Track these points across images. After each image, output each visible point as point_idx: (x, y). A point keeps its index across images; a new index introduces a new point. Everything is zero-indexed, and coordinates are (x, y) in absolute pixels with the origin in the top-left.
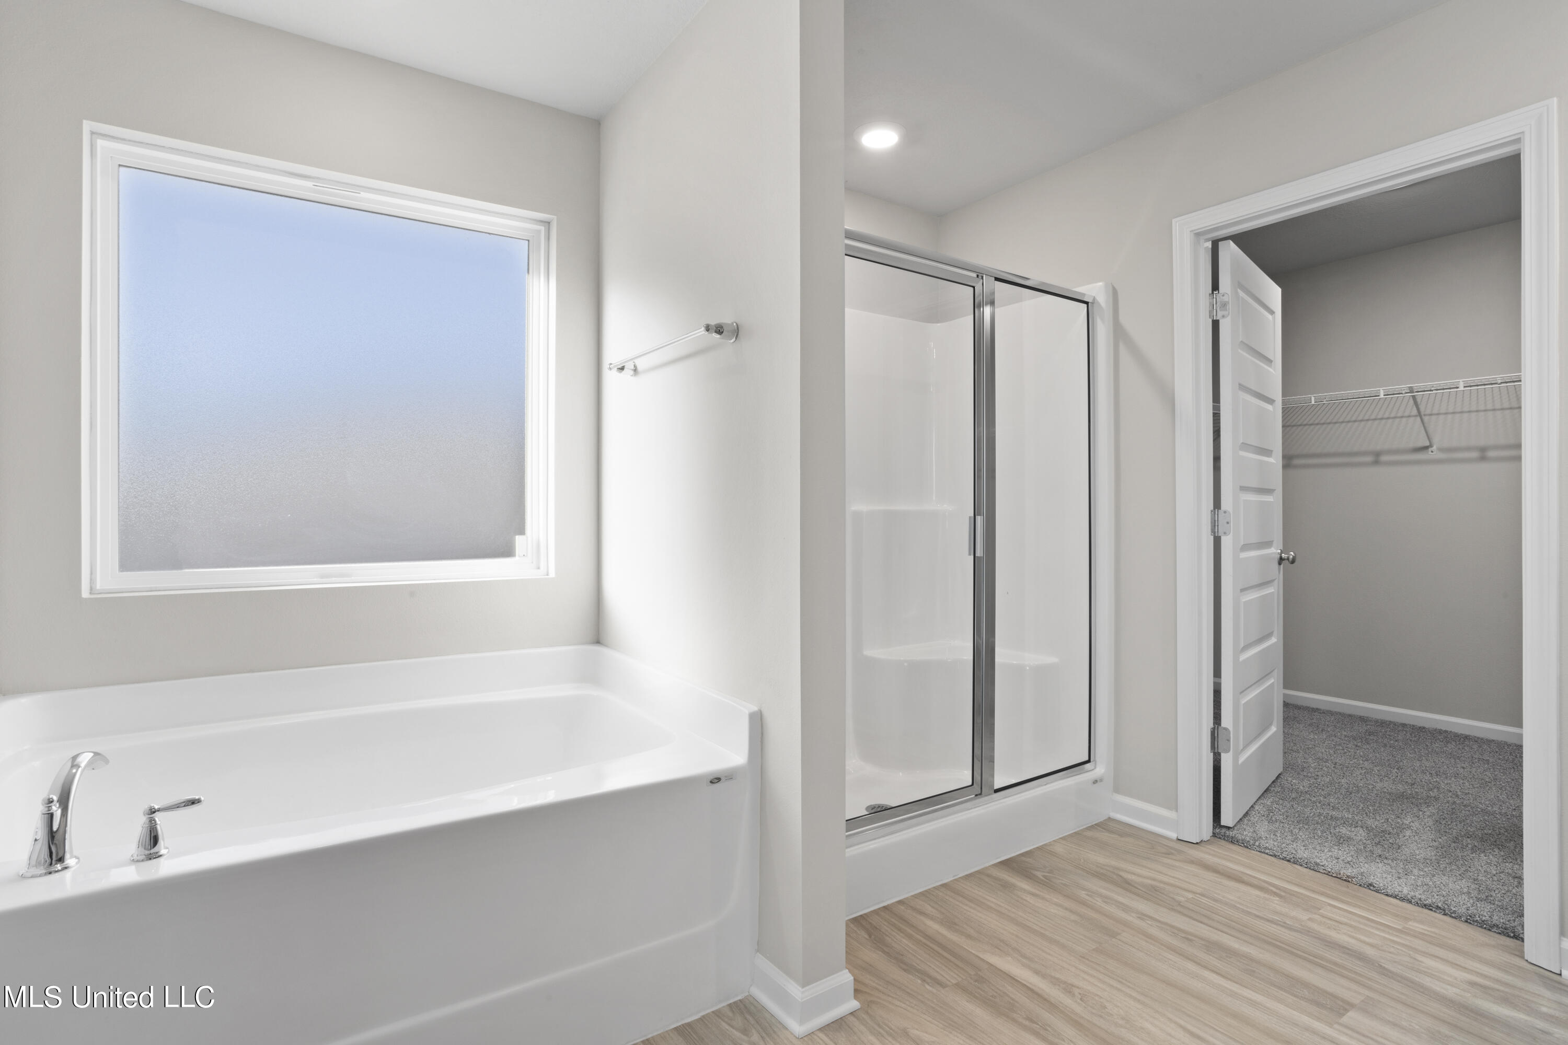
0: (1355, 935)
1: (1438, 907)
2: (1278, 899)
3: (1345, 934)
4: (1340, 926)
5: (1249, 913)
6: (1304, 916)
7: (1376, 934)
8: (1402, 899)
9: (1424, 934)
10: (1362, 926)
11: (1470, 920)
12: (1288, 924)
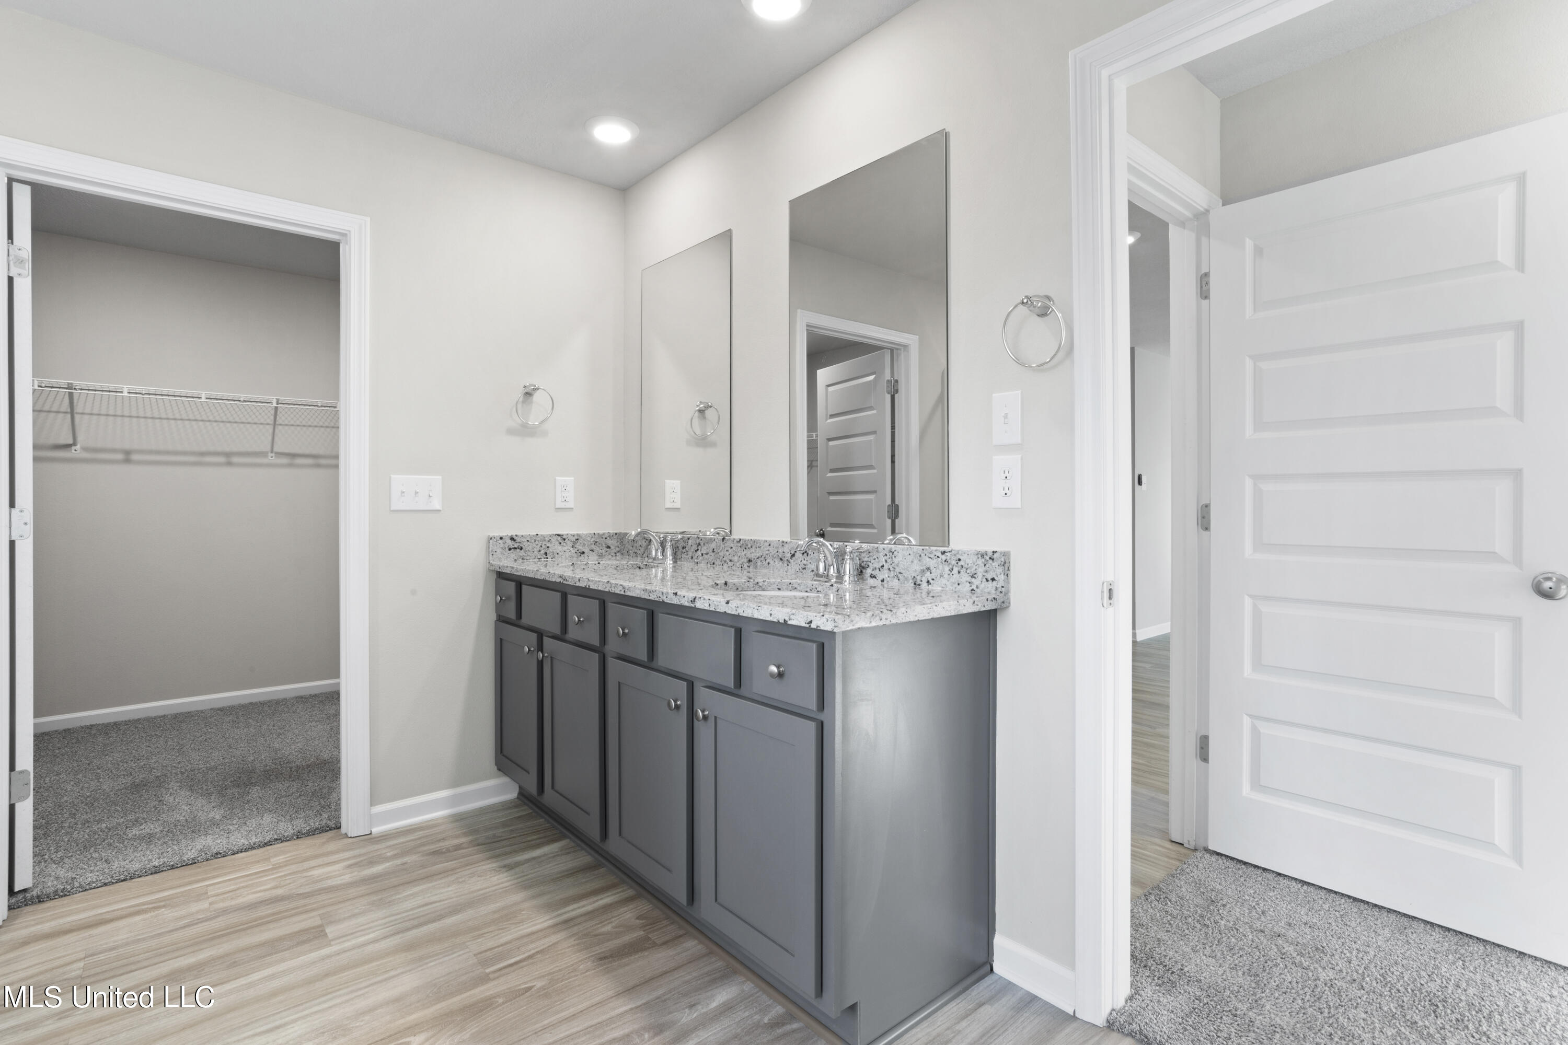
0: (255, 890)
1: (276, 840)
2: (163, 910)
3: (248, 894)
4: (237, 892)
5: (160, 935)
6: (205, 905)
7: (266, 880)
8: (246, 850)
9: (289, 860)
10: (250, 882)
11: (299, 836)
12: (202, 918)
